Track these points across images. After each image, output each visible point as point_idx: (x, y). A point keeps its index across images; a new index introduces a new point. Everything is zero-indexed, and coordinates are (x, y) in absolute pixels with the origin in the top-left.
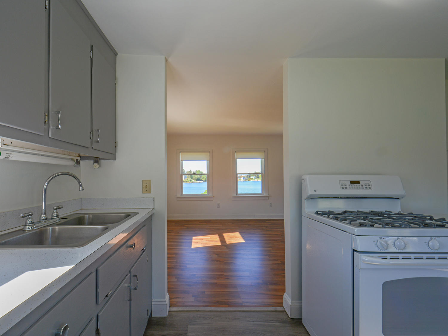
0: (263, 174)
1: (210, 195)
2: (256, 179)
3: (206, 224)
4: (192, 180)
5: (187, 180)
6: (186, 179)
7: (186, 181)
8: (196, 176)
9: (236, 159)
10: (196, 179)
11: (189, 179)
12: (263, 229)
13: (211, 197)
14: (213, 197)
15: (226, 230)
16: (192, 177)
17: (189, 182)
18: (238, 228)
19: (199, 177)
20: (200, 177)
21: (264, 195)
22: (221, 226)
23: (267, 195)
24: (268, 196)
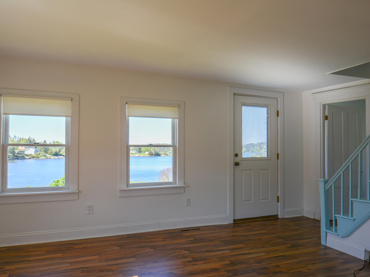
0: (176, 146)
1: (73, 189)
2: (137, 154)
3: (61, 255)
4: (47, 155)
5: (39, 156)
6: (38, 153)
7: (37, 156)
8: (54, 149)
9: (127, 117)
10: (53, 153)
11: (42, 153)
12: (184, 257)
13: (75, 193)
14: (79, 192)
15: (108, 271)
16: (48, 151)
17: (42, 158)
18: (134, 259)
19: (58, 150)
20: (60, 151)
21: (178, 185)
22: (97, 257)
23: (182, 185)
24: (184, 187)
